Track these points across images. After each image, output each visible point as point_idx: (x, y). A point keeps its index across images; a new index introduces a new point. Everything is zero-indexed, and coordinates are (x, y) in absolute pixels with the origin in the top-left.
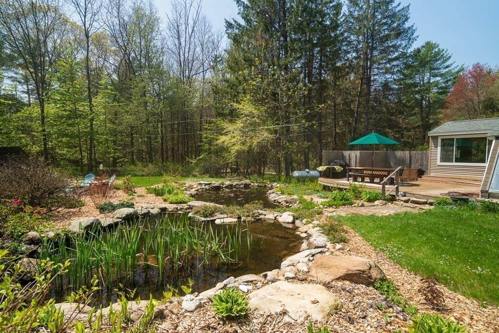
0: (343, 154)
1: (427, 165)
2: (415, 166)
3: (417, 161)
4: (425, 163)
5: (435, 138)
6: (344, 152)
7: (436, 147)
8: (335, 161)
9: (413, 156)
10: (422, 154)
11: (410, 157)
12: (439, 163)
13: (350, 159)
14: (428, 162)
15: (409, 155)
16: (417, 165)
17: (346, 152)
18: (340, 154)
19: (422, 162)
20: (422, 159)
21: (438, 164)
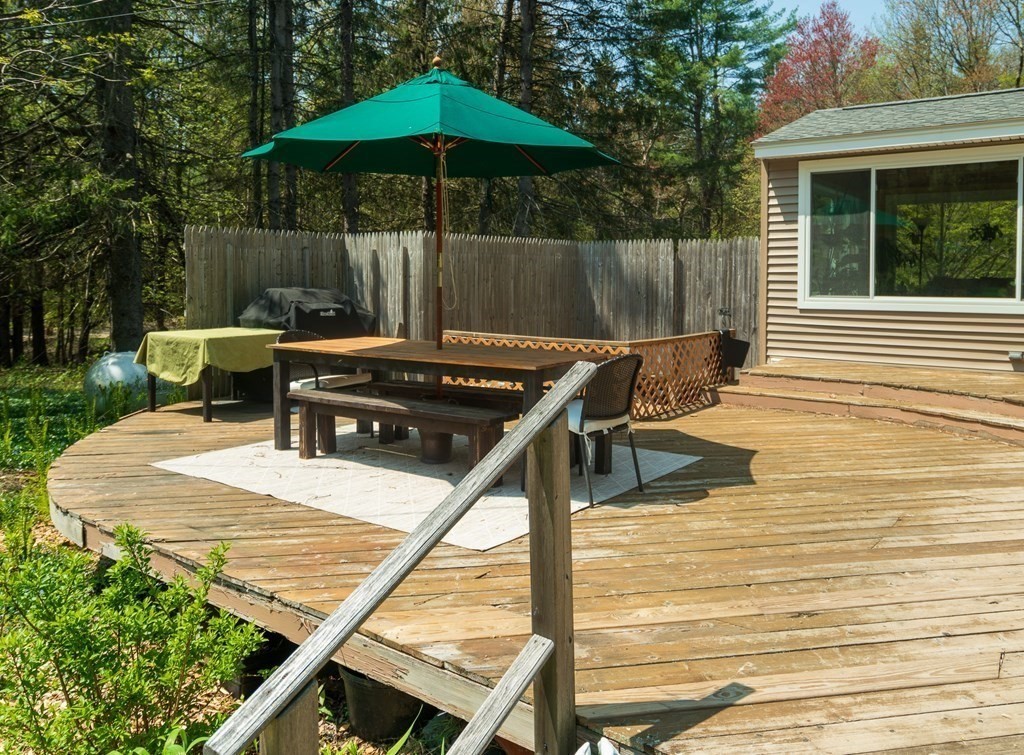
0: (344, 255)
1: (752, 313)
2: (703, 319)
3: (709, 292)
4: (742, 298)
5: (783, 170)
6: (348, 239)
7: (791, 216)
8: (275, 292)
9: (691, 263)
10: (728, 254)
11: (679, 267)
12: (805, 300)
13: (378, 282)
14: (756, 296)
15: (671, 263)
16: (709, 311)
17: (359, 239)
18: (327, 254)
19: (729, 295)
20: (728, 280)
21: (801, 304)
